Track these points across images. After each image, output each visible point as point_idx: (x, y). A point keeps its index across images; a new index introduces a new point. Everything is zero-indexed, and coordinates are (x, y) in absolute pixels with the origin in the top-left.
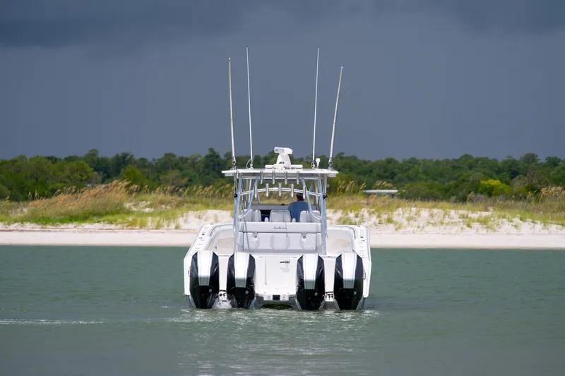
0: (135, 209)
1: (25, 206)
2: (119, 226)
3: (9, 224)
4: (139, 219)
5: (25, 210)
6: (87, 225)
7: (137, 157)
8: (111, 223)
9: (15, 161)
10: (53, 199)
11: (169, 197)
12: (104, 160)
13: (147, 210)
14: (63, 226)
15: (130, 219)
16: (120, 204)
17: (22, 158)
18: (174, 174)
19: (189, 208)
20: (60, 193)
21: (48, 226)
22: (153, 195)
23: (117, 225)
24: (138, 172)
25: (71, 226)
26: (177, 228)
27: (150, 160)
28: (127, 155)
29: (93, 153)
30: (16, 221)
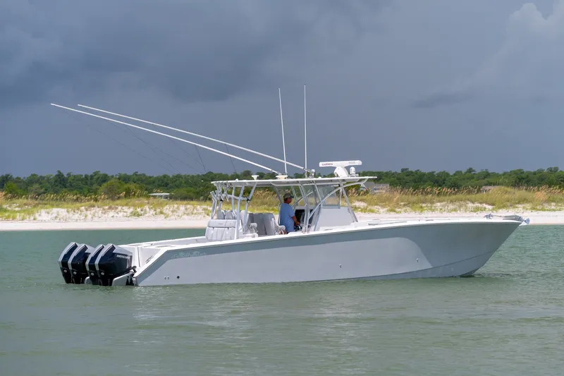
0: (10, 209)
4: (12, 215)
7: (15, 176)
11: (30, 201)
13: (17, 209)
15: (7, 214)
18: (36, 186)
19: (42, 208)
22: (20, 200)
24: (15, 186)
26: (34, 219)
27: (22, 178)
28: (9, 175)
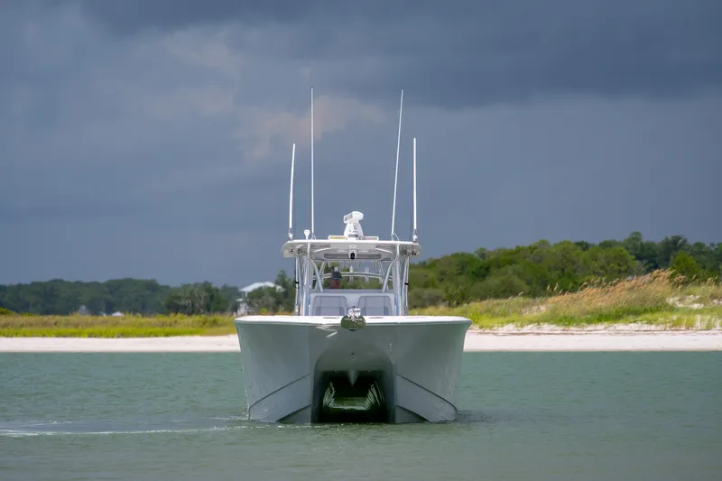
0: (681, 305)
1: (542, 303)
2: (660, 327)
3: (522, 326)
4: (686, 318)
5: (543, 308)
6: (620, 326)
7: (691, 242)
8: (650, 322)
9: (535, 248)
10: (579, 294)
12: (650, 246)
13: (696, 306)
14: (590, 328)
15: (675, 317)
16: (663, 299)
17: (544, 243)
20: (586, 286)
21: (572, 328)
22: (703, 288)
23: (658, 325)
24: (691, 261)
25: (600, 327)
27: (707, 245)
28: (679, 238)
29: (636, 237)
30: (531, 322)
